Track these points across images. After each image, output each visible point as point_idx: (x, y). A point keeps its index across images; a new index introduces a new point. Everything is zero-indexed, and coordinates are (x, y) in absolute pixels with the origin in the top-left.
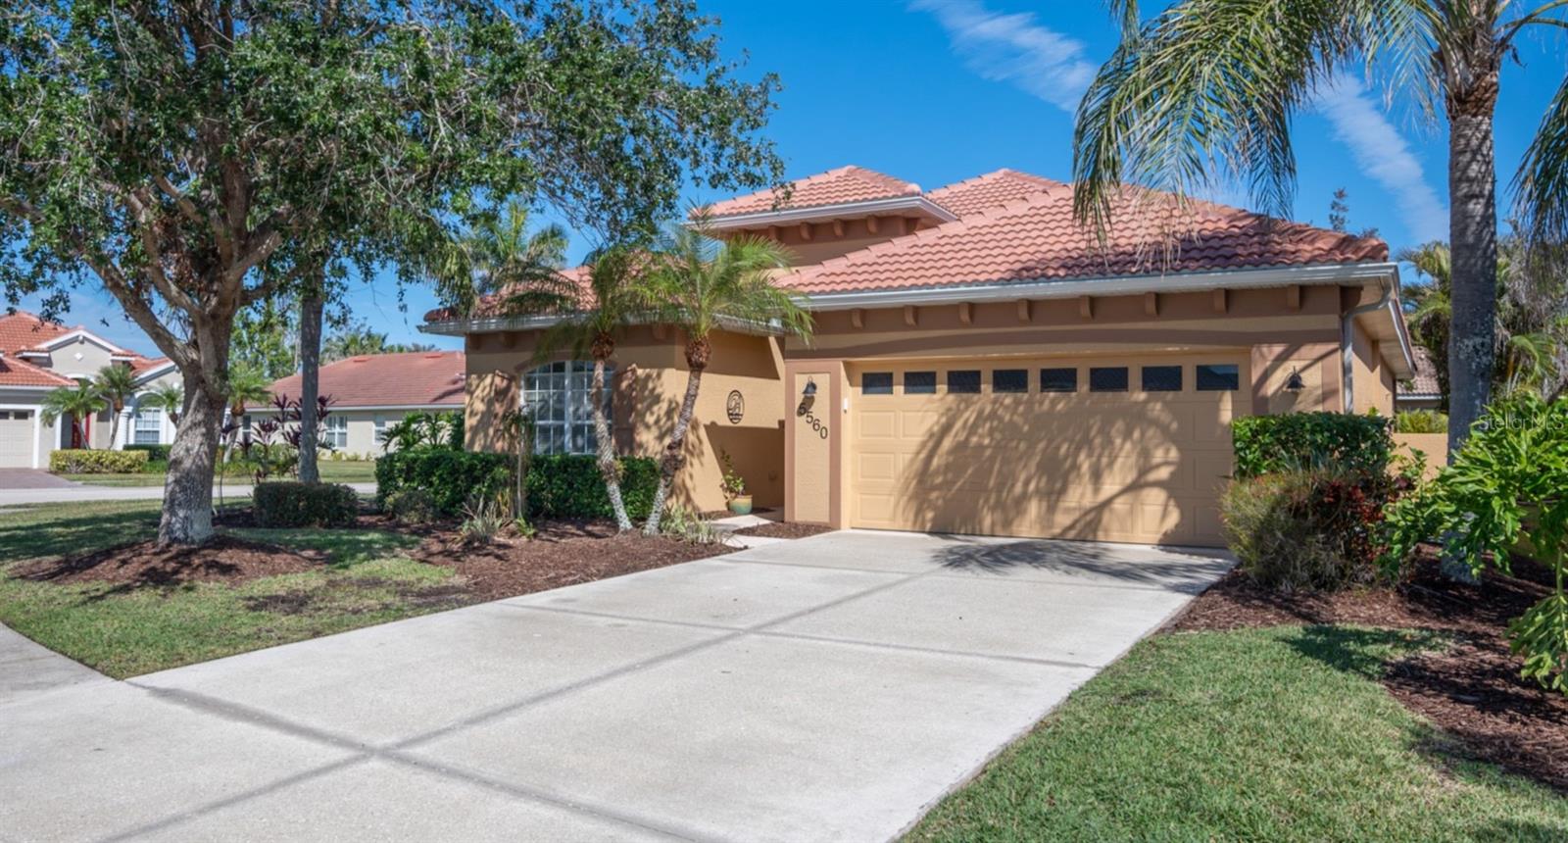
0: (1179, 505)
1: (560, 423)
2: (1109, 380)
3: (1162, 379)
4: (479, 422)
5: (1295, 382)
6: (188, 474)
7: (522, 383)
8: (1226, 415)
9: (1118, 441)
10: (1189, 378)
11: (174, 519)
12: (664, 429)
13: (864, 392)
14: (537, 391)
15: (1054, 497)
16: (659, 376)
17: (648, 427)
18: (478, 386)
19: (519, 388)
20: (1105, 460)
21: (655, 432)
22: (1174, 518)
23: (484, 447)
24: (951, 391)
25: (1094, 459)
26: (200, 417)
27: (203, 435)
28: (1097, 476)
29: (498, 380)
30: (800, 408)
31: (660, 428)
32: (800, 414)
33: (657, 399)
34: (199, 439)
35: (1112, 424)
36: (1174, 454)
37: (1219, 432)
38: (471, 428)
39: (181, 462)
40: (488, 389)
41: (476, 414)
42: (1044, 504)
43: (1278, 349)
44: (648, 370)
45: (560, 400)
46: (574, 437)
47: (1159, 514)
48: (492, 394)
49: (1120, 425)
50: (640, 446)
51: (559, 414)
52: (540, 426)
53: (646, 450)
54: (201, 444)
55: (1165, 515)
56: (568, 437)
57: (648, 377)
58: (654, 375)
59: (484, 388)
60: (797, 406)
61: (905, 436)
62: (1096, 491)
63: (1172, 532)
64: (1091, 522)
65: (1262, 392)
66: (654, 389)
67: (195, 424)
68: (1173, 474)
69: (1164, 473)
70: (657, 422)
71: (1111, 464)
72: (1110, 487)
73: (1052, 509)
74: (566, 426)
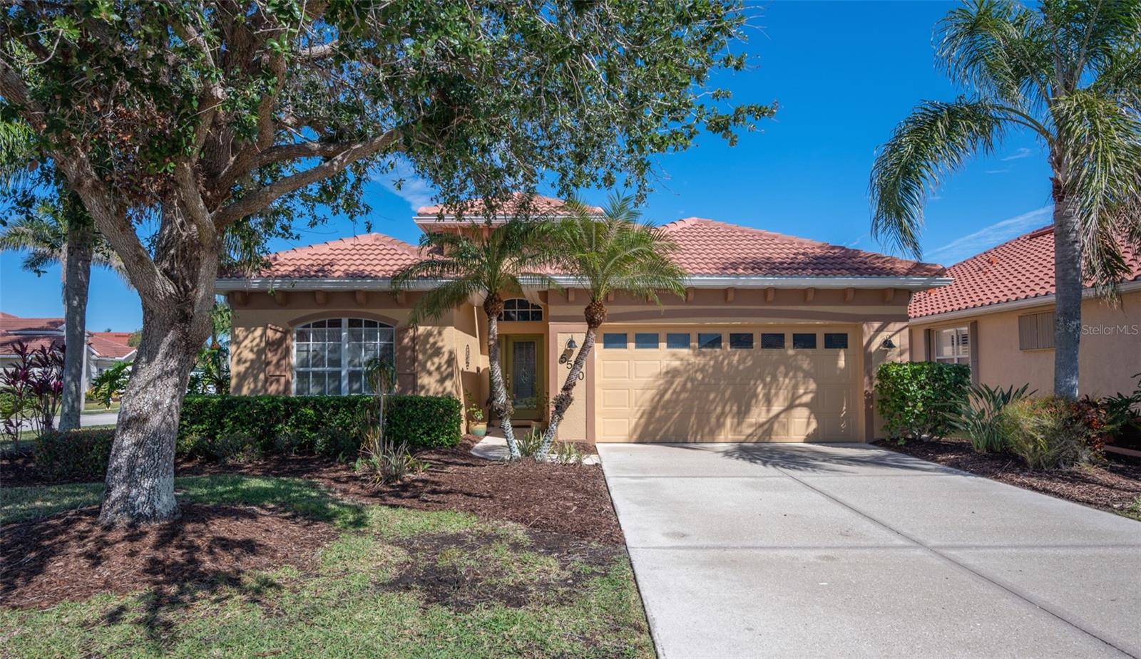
0: (816, 418)
1: (336, 369)
2: (773, 341)
3: (804, 341)
4: (247, 369)
5: (888, 344)
6: (155, 435)
7: (295, 335)
8: (842, 363)
9: (781, 379)
10: (820, 341)
11: (134, 491)
12: (445, 374)
13: (605, 347)
14: (311, 342)
15: (742, 416)
16: (440, 333)
17: (430, 373)
18: (246, 337)
19: (293, 340)
20: (773, 391)
21: (436, 376)
22: (814, 425)
23: (252, 391)
24: (669, 347)
25: (766, 391)
26: (173, 364)
27: (176, 386)
28: (769, 402)
29: (270, 333)
30: (562, 357)
31: (441, 373)
32: (561, 362)
33: (437, 352)
34: (171, 391)
35: (777, 368)
36: (812, 386)
37: (838, 372)
38: (238, 374)
39: (146, 420)
40: (258, 340)
41: (245, 362)
42: (736, 420)
43: (876, 325)
44: (429, 328)
45: (336, 350)
46: (350, 382)
47: (806, 424)
48: (263, 344)
49: (782, 369)
50: (423, 387)
51: (336, 362)
52: (313, 372)
53: (428, 391)
54: (174, 397)
55: (808, 424)
56: (345, 383)
57: (429, 334)
58: (435, 332)
59: (254, 339)
60: (559, 357)
61: (636, 377)
62: (768, 411)
63: (812, 434)
64: (767, 430)
65: (869, 350)
66: (435, 343)
67: (167, 373)
68: (812, 398)
69: (806, 399)
70: (438, 368)
71: (776, 394)
72: (776, 409)
73: (739, 424)
74: (343, 373)
